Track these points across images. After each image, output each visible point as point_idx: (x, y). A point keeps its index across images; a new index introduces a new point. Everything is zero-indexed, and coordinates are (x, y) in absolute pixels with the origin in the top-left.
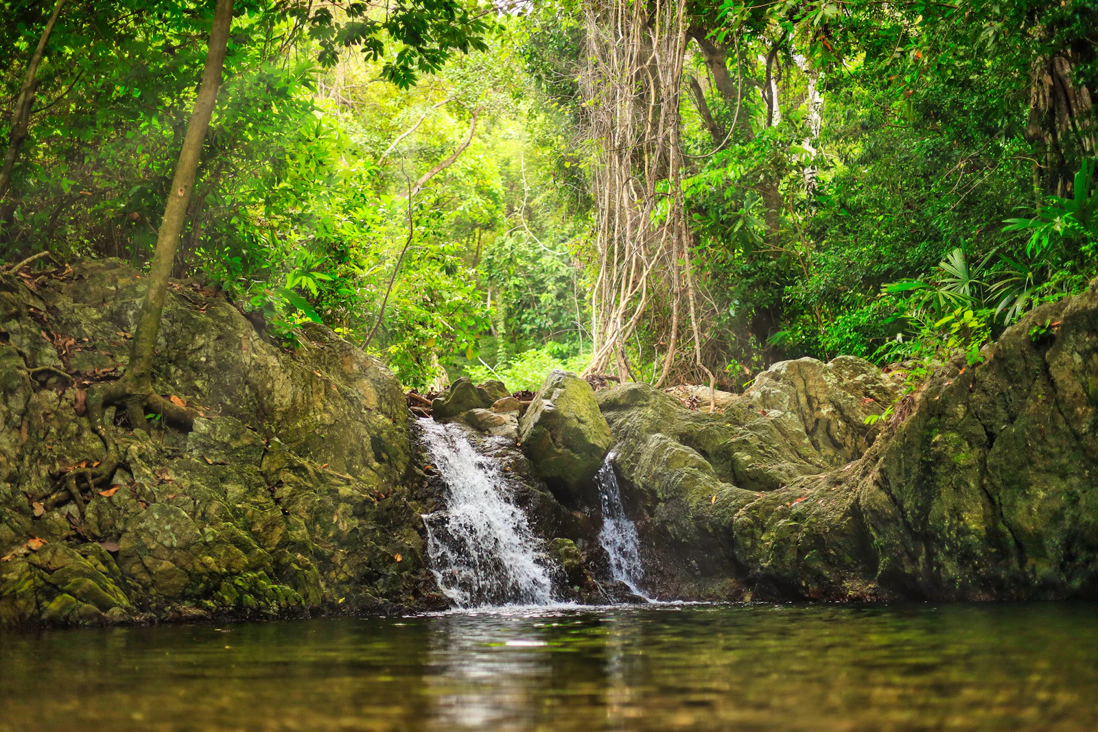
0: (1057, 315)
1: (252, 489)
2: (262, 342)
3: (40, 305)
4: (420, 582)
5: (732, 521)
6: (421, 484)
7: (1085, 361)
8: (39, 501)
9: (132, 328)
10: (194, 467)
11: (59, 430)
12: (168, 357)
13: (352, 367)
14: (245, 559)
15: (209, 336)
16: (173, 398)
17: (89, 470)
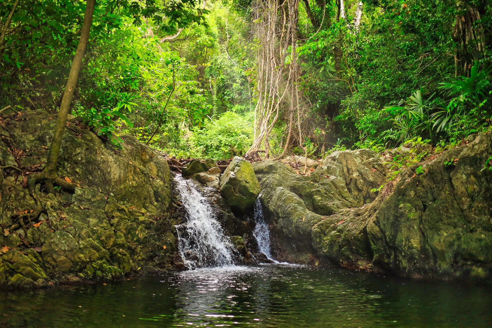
0: (457, 156)
1: (101, 220)
2: (106, 150)
3: (7, 134)
4: (174, 257)
5: (311, 230)
6: (175, 211)
7: (467, 178)
8: (7, 228)
9: (48, 144)
10: (75, 211)
11: (15, 195)
12: (64, 158)
13: (146, 157)
14: (97, 255)
15: (82, 149)
16: (66, 178)
17: (29, 214)
